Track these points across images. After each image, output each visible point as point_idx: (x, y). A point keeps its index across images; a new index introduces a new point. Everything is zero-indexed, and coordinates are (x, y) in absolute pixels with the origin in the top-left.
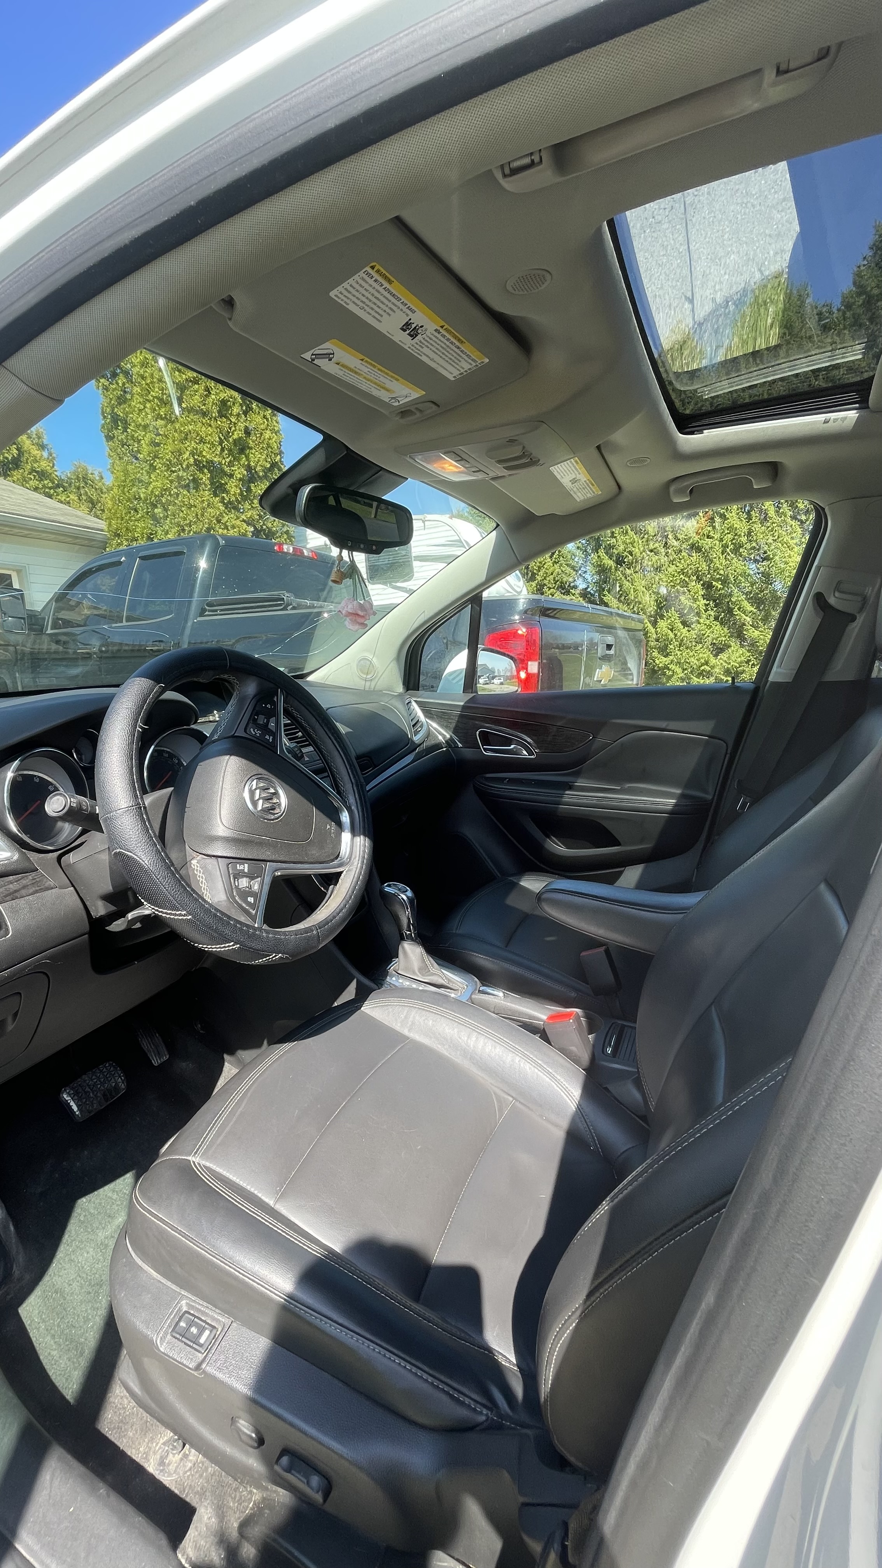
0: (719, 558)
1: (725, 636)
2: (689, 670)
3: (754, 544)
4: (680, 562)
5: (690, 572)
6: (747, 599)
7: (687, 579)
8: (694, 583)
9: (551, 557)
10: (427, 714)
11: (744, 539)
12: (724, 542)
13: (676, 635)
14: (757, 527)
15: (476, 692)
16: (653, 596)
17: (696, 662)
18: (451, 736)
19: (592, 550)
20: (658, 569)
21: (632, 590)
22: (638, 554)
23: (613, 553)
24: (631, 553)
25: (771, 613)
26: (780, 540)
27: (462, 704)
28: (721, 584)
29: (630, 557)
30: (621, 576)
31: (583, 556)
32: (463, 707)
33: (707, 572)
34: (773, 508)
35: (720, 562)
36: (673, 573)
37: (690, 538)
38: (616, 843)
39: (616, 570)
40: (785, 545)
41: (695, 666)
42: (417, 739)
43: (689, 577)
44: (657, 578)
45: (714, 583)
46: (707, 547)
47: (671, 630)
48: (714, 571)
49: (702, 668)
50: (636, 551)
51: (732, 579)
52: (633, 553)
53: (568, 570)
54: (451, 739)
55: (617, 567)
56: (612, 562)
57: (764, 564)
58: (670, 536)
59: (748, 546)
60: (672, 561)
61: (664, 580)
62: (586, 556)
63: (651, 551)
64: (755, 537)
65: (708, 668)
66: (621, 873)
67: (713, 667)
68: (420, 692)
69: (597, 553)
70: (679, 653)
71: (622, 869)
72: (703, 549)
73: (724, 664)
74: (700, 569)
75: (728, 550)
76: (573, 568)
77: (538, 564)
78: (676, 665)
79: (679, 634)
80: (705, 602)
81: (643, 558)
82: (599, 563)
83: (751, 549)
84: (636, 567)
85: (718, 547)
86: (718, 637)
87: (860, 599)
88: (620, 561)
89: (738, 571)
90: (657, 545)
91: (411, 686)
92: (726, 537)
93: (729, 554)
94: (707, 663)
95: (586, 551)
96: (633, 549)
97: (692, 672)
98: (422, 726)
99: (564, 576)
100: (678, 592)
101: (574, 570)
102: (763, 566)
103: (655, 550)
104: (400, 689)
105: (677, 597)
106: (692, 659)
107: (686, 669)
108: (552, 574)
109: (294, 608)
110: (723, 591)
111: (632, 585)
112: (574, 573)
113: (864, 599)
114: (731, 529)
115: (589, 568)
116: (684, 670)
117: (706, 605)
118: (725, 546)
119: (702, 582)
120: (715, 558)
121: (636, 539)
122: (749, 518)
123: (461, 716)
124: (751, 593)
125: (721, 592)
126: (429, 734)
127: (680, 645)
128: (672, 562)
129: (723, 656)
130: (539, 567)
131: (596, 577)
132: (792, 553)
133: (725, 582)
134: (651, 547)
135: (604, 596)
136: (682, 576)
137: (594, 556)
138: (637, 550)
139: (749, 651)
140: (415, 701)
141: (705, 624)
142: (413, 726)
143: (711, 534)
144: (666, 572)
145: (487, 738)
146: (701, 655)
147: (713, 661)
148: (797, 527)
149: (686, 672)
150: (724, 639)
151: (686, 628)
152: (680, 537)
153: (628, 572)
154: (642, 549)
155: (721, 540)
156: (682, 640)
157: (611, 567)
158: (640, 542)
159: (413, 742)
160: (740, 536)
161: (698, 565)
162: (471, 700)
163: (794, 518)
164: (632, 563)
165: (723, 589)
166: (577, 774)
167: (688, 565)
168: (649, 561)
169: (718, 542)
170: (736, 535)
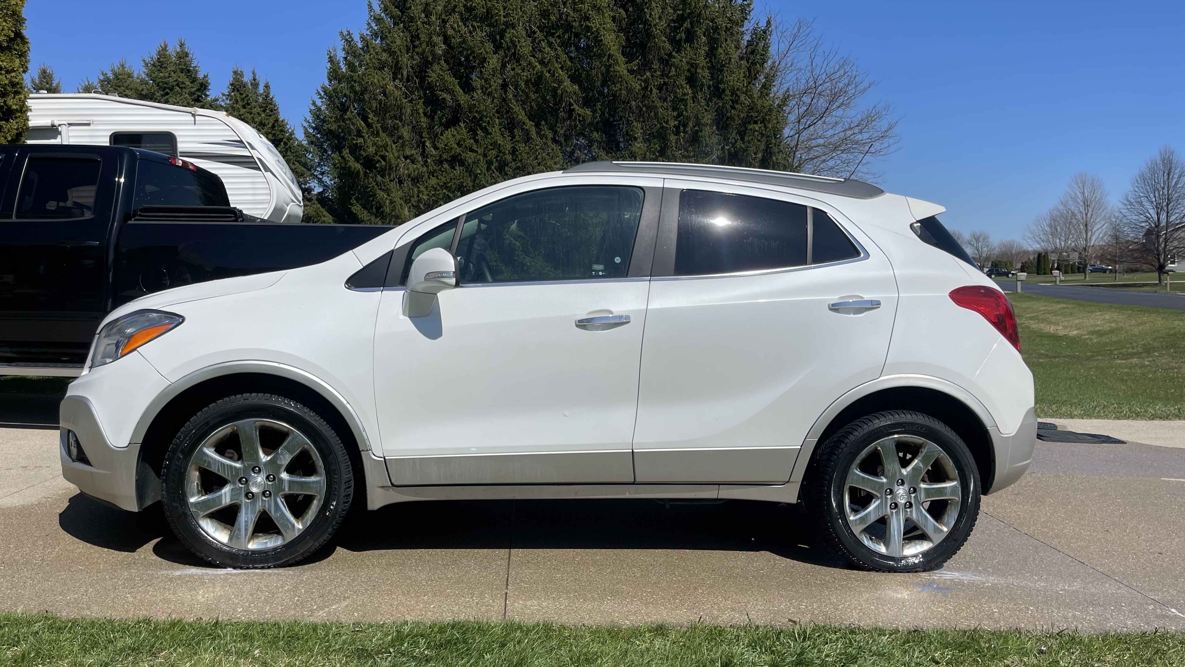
0: (485, 175)
3: (519, 164)
4: (442, 175)
5: (454, 187)
11: (509, 158)
12: (489, 158)
14: (522, 147)
19: (333, 148)
21: (388, 202)
22: (393, 162)
23: (360, 155)
24: (383, 158)
26: (543, 163)
29: (383, 163)
30: (373, 183)
34: (534, 128)
39: (366, 174)
52: (387, 158)
56: (360, 167)
58: (428, 144)
64: (520, 157)
84: (390, 175)
85: (483, 164)
88: (369, 165)
93: (494, 172)
111: (388, 195)
114: (495, 144)
120: (480, 174)
121: (389, 143)
122: (513, 137)
128: (432, 174)
134: (408, 152)
135: (352, 205)
136: (445, 191)
138: (391, 156)
143: (475, 147)
148: (559, 151)
152: (439, 145)
155: (485, 156)
157: (358, 172)
158: (394, 146)
160: (504, 153)
163: (554, 141)
164: (386, 169)
167: (451, 179)
170: (500, 152)
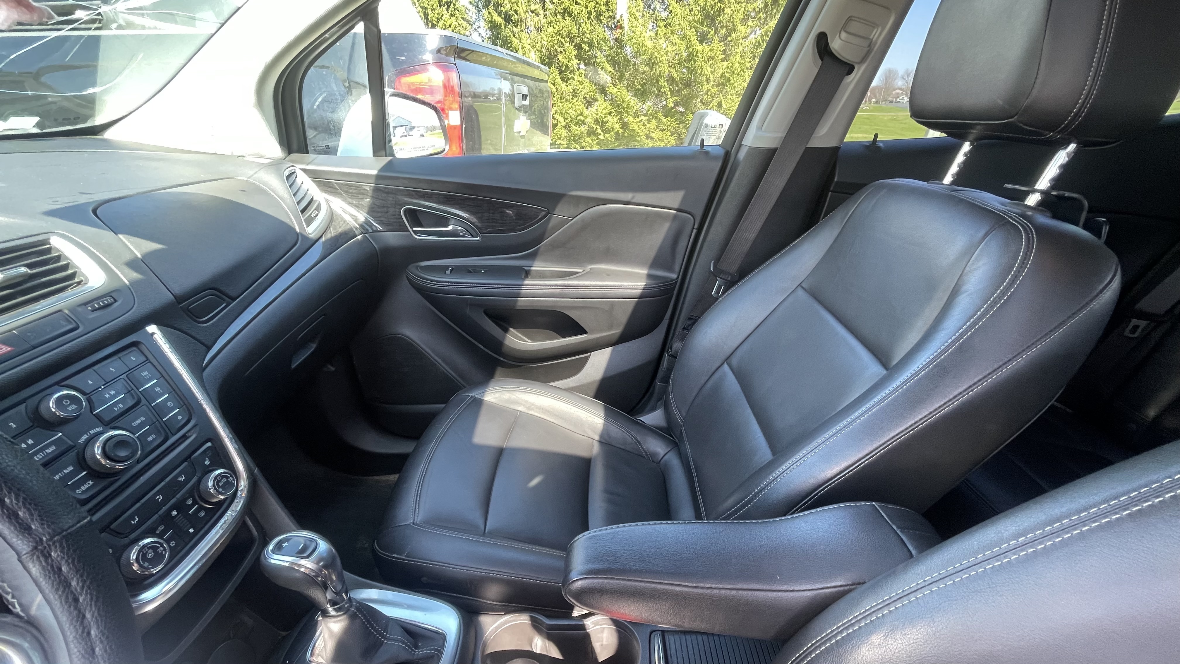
0: (586, 23)
1: (593, 92)
2: (569, 120)
3: (611, 14)
4: (556, 24)
5: (564, 34)
6: (608, 61)
7: (562, 40)
8: (568, 44)
9: (447, 9)
10: (326, 188)
11: (603, 8)
12: (589, 9)
13: (557, 89)
15: (392, 154)
16: (538, 54)
17: (574, 112)
18: (366, 219)
19: (483, 6)
20: (539, 30)
22: (522, 15)
23: (501, 11)
25: (624, 74)
27: (375, 172)
28: (588, 47)
29: (516, 16)
30: (510, 33)
31: (476, 12)
32: (378, 177)
33: (577, 35)
35: (586, 27)
36: (552, 33)
37: (563, 3)
38: (582, 331)
39: (505, 26)
40: (633, 17)
41: (573, 116)
42: (312, 230)
43: (564, 38)
44: (539, 37)
45: (583, 45)
46: (576, 13)
47: (554, 84)
48: (583, 35)
49: (578, 118)
50: (520, 11)
51: (596, 43)
52: (518, 12)
53: (464, 24)
54: (367, 222)
55: (506, 24)
56: (502, 20)
57: (617, 31)
59: (606, 15)
60: (550, 23)
61: (546, 39)
62: (478, 11)
63: (532, 12)
64: (611, 7)
65: (583, 118)
66: (587, 358)
67: (586, 117)
68: (312, 156)
69: (488, 9)
70: (561, 104)
71: (588, 354)
72: (573, 14)
73: (594, 115)
74: (572, 32)
75: (592, 17)
76: (468, 22)
77: (436, 15)
78: (560, 115)
79: (560, 88)
80: (577, 61)
81: (527, 18)
82: (490, 19)
83: (609, 17)
84: (521, 26)
86: (588, 92)
87: (866, 44)
88: (507, 19)
89: (600, 35)
90: (537, 6)
91: (295, 146)
92: (590, 5)
93: (593, 21)
94: (581, 114)
95: (477, 6)
96: (518, 8)
97: (571, 121)
98: (318, 209)
99: (461, 29)
100: (557, 52)
101: (470, 25)
102: (617, 33)
103: (536, 12)
104: (275, 150)
105: (555, 56)
106: (570, 110)
107: (567, 119)
108: (450, 26)
109: (120, 27)
110: (590, 53)
111: (520, 42)
112: (470, 27)
113: (870, 45)
115: (482, 24)
116: (566, 119)
117: (578, 64)
118: (590, 13)
119: (574, 44)
120: (583, 23)
123: (376, 190)
124: (610, 55)
125: (588, 54)
126: (332, 217)
127: (561, 97)
129: (593, 109)
130: (438, 19)
131: (489, 33)
132: (638, 24)
133: (591, 45)
134: (532, 8)
136: (558, 37)
137: (485, 12)
139: (610, 105)
140: (305, 171)
141: (579, 81)
142: (303, 211)
144: (546, 33)
145: (415, 217)
146: (577, 107)
147: (586, 112)
149: (567, 121)
150: (593, 94)
151: (565, 84)
153: (515, 30)
154: (525, 9)
155: (586, 7)
156: (562, 94)
157: (500, 24)
159: (305, 238)
161: (570, 28)
162: (388, 167)
164: (518, 21)
165: (590, 51)
166: (533, 256)
167: (563, 27)
168: (531, 21)
169: (584, 9)
170: (597, 3)
